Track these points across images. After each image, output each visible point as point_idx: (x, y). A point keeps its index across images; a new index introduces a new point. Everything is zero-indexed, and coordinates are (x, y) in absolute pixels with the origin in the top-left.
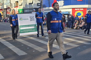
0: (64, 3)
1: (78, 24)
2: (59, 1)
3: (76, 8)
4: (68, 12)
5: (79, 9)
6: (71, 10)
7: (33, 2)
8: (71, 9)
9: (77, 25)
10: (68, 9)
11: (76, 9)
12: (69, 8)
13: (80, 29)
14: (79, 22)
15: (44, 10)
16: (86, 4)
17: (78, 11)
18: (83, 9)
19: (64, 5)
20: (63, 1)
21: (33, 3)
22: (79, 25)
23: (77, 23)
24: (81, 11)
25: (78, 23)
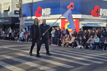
0: (51, 11)
2: (45, 9)
4: (56, 24)
7: (9, 9)
8: (61, 20)
11: (66, 20)
13: (70, 46)
15: (24, 21)
16: (79, 14)
19: (51, 14)
20: (49, 9)
21: (9, 11)
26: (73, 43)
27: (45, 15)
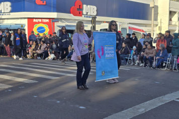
1: (36, 49)
2: (3, 3)
3: (36, 18)
4: (20, 26)
5: (40, 20)
6: (25, 22)
8: (27, 20)
9: (34, 50)
10: (20, 20)
11: (34, 20)
12: (21, 18)
14: (37, 44)
17: (39, 23)
18: (48, 20)
19: (12, 11)
20: (9, 4)
22: (37, 51)
23: (33, 47)
24: (44, 23)
25: (35, 47)
26: (43, 53)
27: (3, 12)
